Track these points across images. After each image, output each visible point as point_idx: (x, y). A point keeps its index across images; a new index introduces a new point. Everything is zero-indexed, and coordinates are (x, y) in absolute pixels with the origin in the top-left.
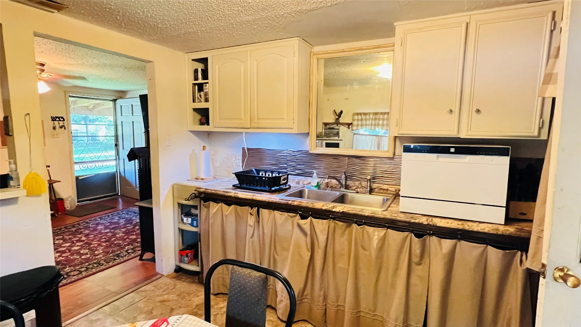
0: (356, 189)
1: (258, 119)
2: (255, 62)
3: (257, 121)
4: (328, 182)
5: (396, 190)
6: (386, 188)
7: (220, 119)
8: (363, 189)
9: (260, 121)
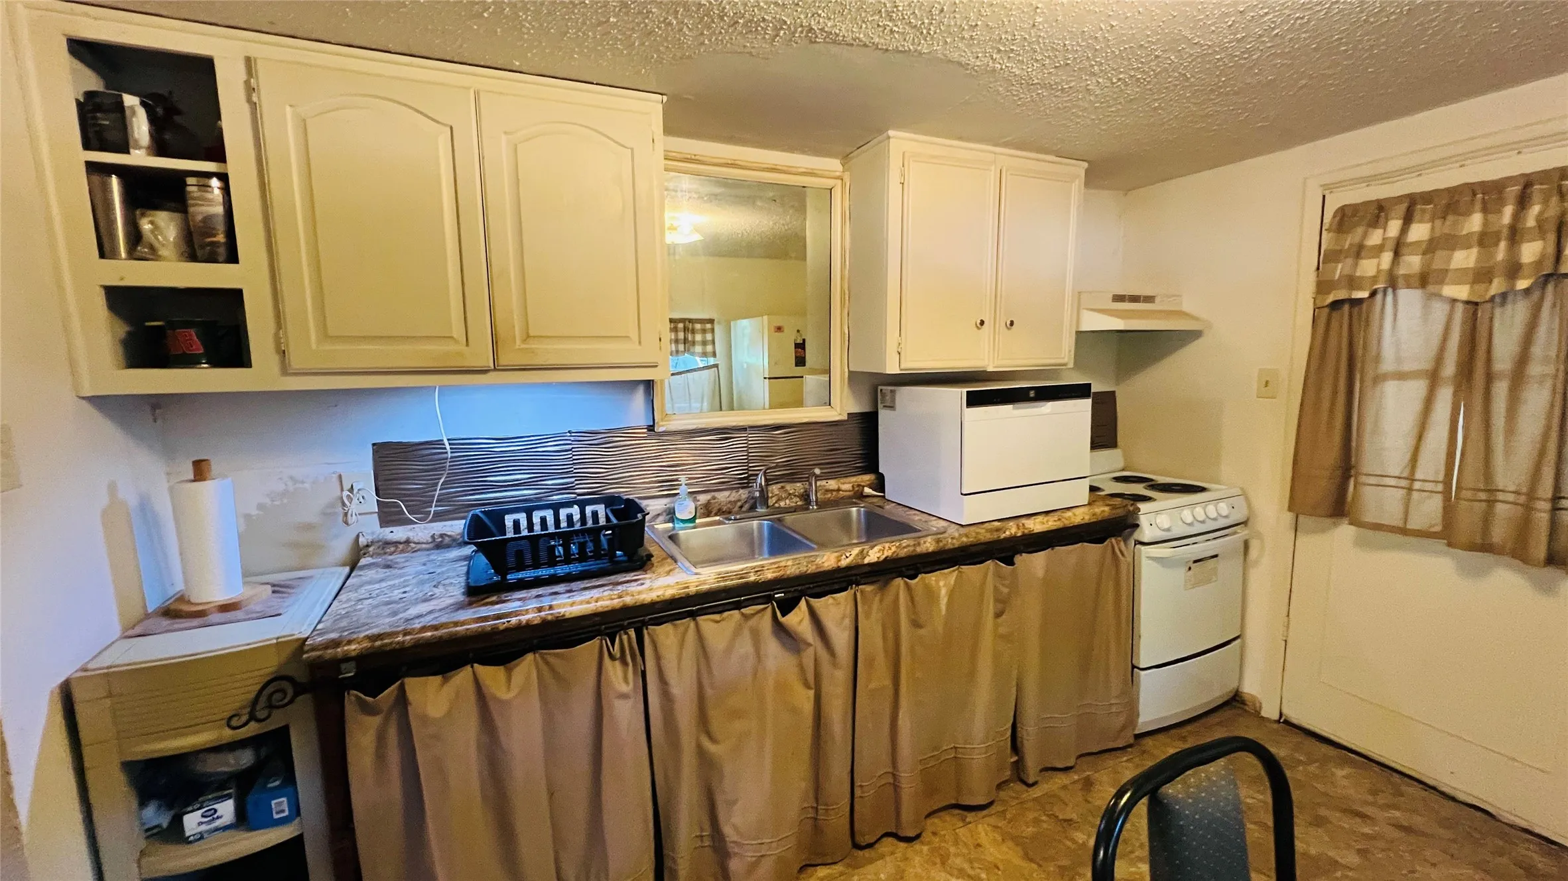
0: (776, 502)
1: (527, 337)
2: (504, 137)
3: (523, 346)
4: (709, 503)
5: (853, 486)
6: (836, 487)
7: (325, 335)
8: (792, 499)
9: (534, 345)
